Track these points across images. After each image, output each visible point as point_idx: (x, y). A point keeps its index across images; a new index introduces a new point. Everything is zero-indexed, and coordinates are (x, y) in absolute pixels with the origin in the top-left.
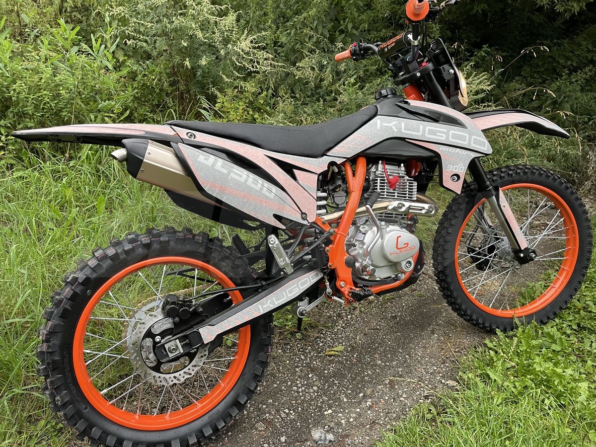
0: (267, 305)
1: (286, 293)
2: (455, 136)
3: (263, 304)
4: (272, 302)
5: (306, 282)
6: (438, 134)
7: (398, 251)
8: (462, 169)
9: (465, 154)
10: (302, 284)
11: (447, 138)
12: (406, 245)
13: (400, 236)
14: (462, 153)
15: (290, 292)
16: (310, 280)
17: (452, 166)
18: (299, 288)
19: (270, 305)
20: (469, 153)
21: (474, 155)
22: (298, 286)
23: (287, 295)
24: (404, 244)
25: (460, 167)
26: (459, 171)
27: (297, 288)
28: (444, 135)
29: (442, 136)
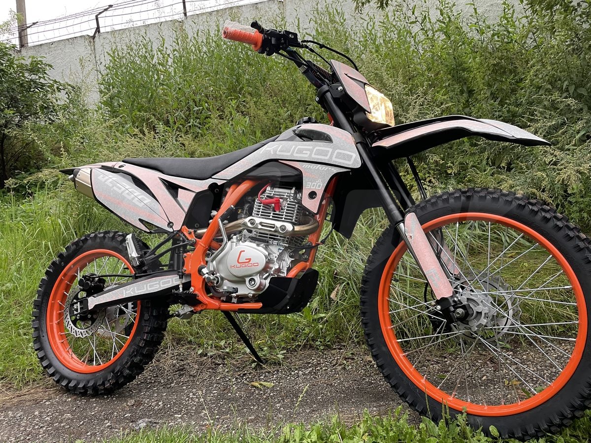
0: (129, 292)
1: (147, 286)
2: (319, 153)
3: (126, 290)
4: (133, 291)
5: (169, 282)
6: (304, 152)
7: (239, 265)
8: (319, 186)
9: (326, 169)
10: (164, 283)
11: (311, 154)
12: (248, 261)
13: (244, 251)
14: (323, 169)
15: (150, 287)
16: (172, 281)
17: (311, 183)
19: (131, 292)
20: (330, 169)
21: (336, 170)
22: (159, 284)
23: (147, 288)
24: (246, 259)
25: (318, 184)
26: (317, 188)
27: (158, 285)
28: (309, 152)
29: (307, 154)
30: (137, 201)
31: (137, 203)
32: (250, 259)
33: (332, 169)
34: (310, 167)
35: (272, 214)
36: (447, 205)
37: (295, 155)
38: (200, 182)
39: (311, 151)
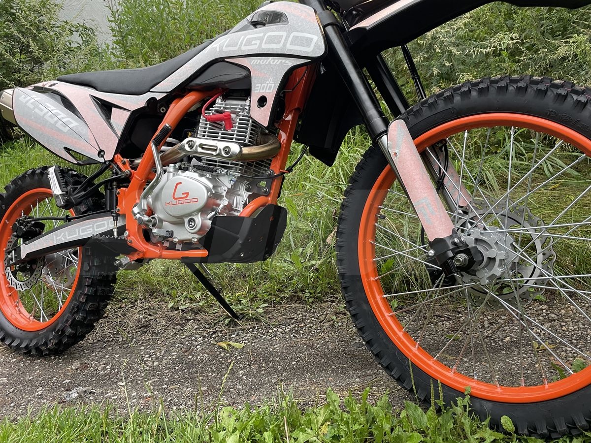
0: (60, 237)
1: (79, 231)
2: (271, 40)
3: (57, 236)
4: (64, 236)
5: (104, 225)
6: (253, 42)
7: (174, 201)
8: (270, 87)
9: (278, 63)
10: (98, 227)
11: (261, 44)
12: (185, 195)
13: (181, 183)
14: (274, 63)
15: (83, 231)
16: (108, 224)
17: (260, 85)
18: (93, 229)
19: (62, 238)
20: (284, 61)
21: (291, 63)
22: (93, 227)
23: (79, 233)
24: (183, 194)
25: (269, 85)
26: (267, 91)
27: (91, 229)
28: (258, 42)
29: (256, 44)
30: (62, 125)
31: (62, 128)
32: (187, 194)
33: (287, 62)
34: (260, 63)
35: (220, 134)
36: (450, 106)
37: (243, 48)
38: (136, 98)
39: (261, 39)
